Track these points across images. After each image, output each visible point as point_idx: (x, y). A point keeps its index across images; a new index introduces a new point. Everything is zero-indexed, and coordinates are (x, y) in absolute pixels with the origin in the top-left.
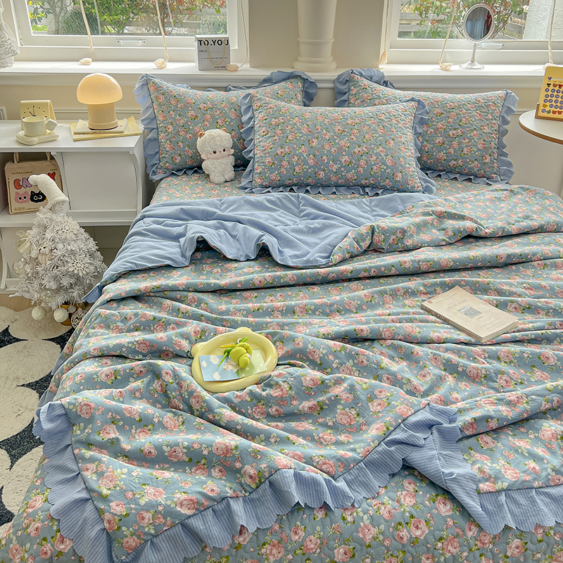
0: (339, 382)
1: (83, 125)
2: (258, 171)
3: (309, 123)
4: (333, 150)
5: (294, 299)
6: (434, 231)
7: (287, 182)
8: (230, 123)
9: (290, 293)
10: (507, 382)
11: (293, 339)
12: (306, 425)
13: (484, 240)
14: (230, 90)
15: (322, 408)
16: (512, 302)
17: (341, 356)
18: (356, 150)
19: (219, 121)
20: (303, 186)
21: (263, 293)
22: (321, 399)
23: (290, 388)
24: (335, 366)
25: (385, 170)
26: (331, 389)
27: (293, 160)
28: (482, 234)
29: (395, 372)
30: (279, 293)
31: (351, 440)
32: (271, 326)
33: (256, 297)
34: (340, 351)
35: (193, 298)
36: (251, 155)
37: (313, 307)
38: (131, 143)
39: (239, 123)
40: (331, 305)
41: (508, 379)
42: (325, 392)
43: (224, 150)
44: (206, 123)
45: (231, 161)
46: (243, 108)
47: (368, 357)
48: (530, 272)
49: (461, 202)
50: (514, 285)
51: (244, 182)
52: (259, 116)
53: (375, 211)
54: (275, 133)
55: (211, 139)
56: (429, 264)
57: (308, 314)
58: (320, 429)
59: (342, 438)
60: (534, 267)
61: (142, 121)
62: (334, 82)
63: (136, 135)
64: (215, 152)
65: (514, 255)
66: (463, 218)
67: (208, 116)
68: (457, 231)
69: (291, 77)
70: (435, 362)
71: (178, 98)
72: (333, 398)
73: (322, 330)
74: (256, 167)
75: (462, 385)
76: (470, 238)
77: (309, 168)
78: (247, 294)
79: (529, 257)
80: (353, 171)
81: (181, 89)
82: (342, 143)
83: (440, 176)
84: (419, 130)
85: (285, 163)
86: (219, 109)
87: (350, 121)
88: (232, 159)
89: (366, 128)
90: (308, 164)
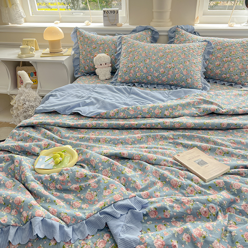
0: (94, 177)
1: (47, 50)
2: (120, 75)
3: (147, 51)
4: (156, 65)
5: (104, 135)
6: (193, 108)
7: (133, 81)
8: (111, 51)
9: (103, 132)
10: (192, 191)
11: (86, 153)
12: (71, 197)
13: (222, 115)
15: (81, 189)
16: (219, 149)
17: (105, 164)
18: (168, 66)
19: (106, 50)
20: (141, 83)
21: (90, 130)
22: (82, 184)
23: (69, 177)
24: (100, 169)
25: (182, 77)
26: (89, 180)
27: (136, 70)
28: (221, 112)
29: (129, 176)
30: (97, 131)
31: (87, 208)
32: (82, 146)
33: (86, 132)
34: (106, 162)
35: (56, 129)
36: (118, 67)
37: (109, 140)
40: (119, 140)
41: (193, 190)
42: (86, 181)
43: (106, 64)
44: (100, 51)
45: (109, 70)
46: (118, 43)
47: (118, 167)
48: (239, 134)
49: (217, 95)
50: (225, 140)
51: (113, 80)
52: (124, 47)
53: (170, 97)
54: (129, 56)
55: (99, 58)
56: (180, 124)
57: (106, 142)
58: (76, 199)
59: (84, 206)
60: (243, 132)
64: (101, 65)
65: (232, 124)
66: (212, 103)
67: (101, 47)
68: (205, 110)
69: (146, 29)
70: (155, 174)
71: (88, 39)
72: (87, 185)
73: (105, 151)
74: (119, 72)
75: (165, 189)
76: (213, 114)
77: (144, 74)
78: (83, 130)
79: (241, 126)
80: (166, 77)
82: (161, 62)
83: (216, 82)
85: (132, 71)
86: (107, 44)
87: (167, 51)
88: (110, 69)
89: (175, 54)
90: (143, 72)
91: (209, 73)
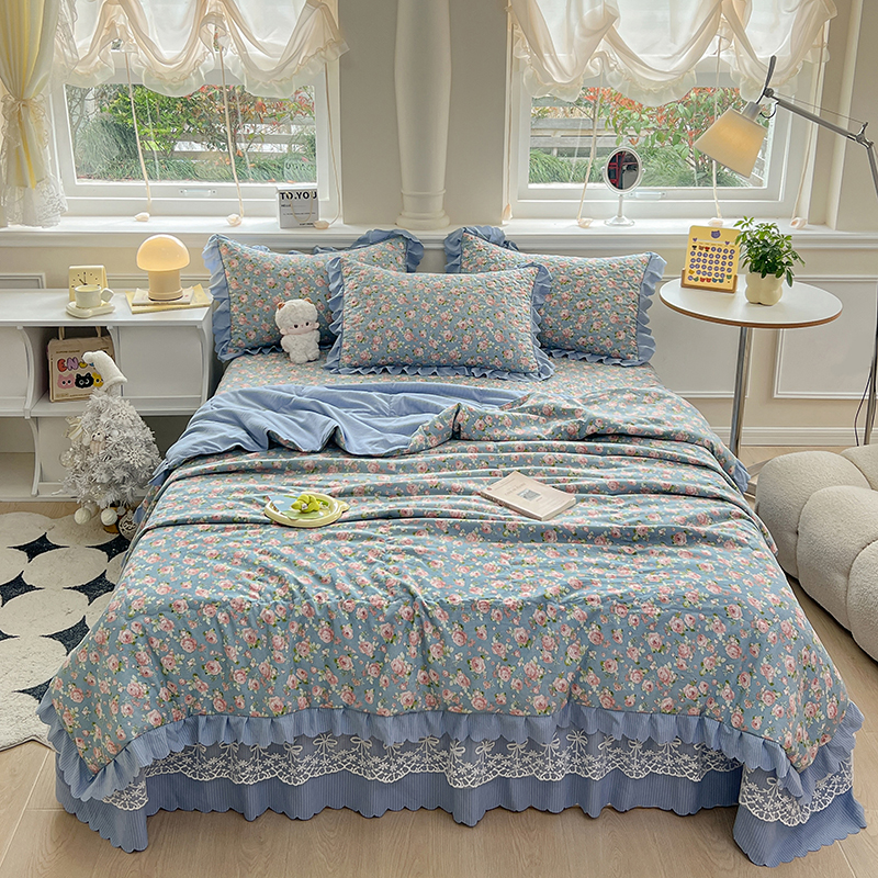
1: (142, 295)
2: (347, 348)
3: (407, 292)
4: (433, 324)
7: (381, 361)
8: (315, 292)
14: (318, 252)
18: (460, 324)
19: (303, 289)
20: (399, 366)
25: (493, 347)
27: (387, 335)
36: (339, 329)
38: (199, 315)
39: (326, 292)
43: (307, 324)
44: (287, 292)
45: (315, 337)
46: (331, 274)
51: (330, 361)
52: (349, 284)
54: (367, 304)
55: (292, 311)
61: (212, 290)
62: (443, 242)
63: (205, 306)
64: (296, 326)
67: (289, 284)
69: (391, 236)
71: (254, 263)
74: (343, 343)
77: (405, 345)
80: (457, 348)
81: (259, 252)
82: (444, 315)
83: (566, 356)
84: (539, 301)
85: (376, 339)
86: (303, 276)
87: (454, 290)
88: (316, 335)
89: (472, 298)
90: (404, 340)
91: (549, 335)
